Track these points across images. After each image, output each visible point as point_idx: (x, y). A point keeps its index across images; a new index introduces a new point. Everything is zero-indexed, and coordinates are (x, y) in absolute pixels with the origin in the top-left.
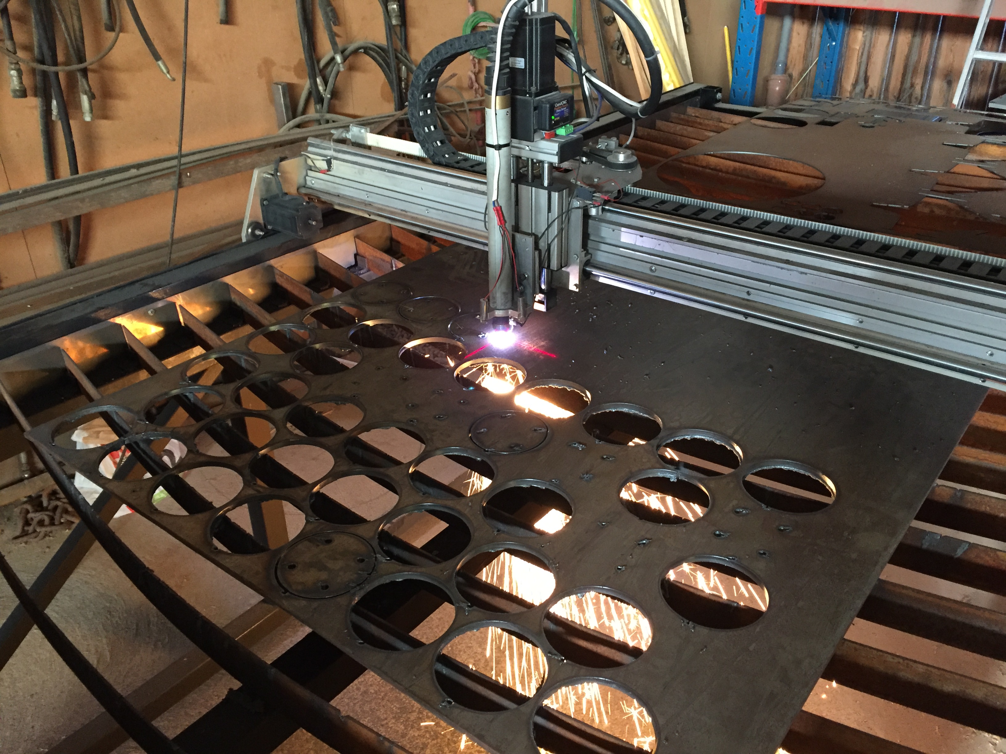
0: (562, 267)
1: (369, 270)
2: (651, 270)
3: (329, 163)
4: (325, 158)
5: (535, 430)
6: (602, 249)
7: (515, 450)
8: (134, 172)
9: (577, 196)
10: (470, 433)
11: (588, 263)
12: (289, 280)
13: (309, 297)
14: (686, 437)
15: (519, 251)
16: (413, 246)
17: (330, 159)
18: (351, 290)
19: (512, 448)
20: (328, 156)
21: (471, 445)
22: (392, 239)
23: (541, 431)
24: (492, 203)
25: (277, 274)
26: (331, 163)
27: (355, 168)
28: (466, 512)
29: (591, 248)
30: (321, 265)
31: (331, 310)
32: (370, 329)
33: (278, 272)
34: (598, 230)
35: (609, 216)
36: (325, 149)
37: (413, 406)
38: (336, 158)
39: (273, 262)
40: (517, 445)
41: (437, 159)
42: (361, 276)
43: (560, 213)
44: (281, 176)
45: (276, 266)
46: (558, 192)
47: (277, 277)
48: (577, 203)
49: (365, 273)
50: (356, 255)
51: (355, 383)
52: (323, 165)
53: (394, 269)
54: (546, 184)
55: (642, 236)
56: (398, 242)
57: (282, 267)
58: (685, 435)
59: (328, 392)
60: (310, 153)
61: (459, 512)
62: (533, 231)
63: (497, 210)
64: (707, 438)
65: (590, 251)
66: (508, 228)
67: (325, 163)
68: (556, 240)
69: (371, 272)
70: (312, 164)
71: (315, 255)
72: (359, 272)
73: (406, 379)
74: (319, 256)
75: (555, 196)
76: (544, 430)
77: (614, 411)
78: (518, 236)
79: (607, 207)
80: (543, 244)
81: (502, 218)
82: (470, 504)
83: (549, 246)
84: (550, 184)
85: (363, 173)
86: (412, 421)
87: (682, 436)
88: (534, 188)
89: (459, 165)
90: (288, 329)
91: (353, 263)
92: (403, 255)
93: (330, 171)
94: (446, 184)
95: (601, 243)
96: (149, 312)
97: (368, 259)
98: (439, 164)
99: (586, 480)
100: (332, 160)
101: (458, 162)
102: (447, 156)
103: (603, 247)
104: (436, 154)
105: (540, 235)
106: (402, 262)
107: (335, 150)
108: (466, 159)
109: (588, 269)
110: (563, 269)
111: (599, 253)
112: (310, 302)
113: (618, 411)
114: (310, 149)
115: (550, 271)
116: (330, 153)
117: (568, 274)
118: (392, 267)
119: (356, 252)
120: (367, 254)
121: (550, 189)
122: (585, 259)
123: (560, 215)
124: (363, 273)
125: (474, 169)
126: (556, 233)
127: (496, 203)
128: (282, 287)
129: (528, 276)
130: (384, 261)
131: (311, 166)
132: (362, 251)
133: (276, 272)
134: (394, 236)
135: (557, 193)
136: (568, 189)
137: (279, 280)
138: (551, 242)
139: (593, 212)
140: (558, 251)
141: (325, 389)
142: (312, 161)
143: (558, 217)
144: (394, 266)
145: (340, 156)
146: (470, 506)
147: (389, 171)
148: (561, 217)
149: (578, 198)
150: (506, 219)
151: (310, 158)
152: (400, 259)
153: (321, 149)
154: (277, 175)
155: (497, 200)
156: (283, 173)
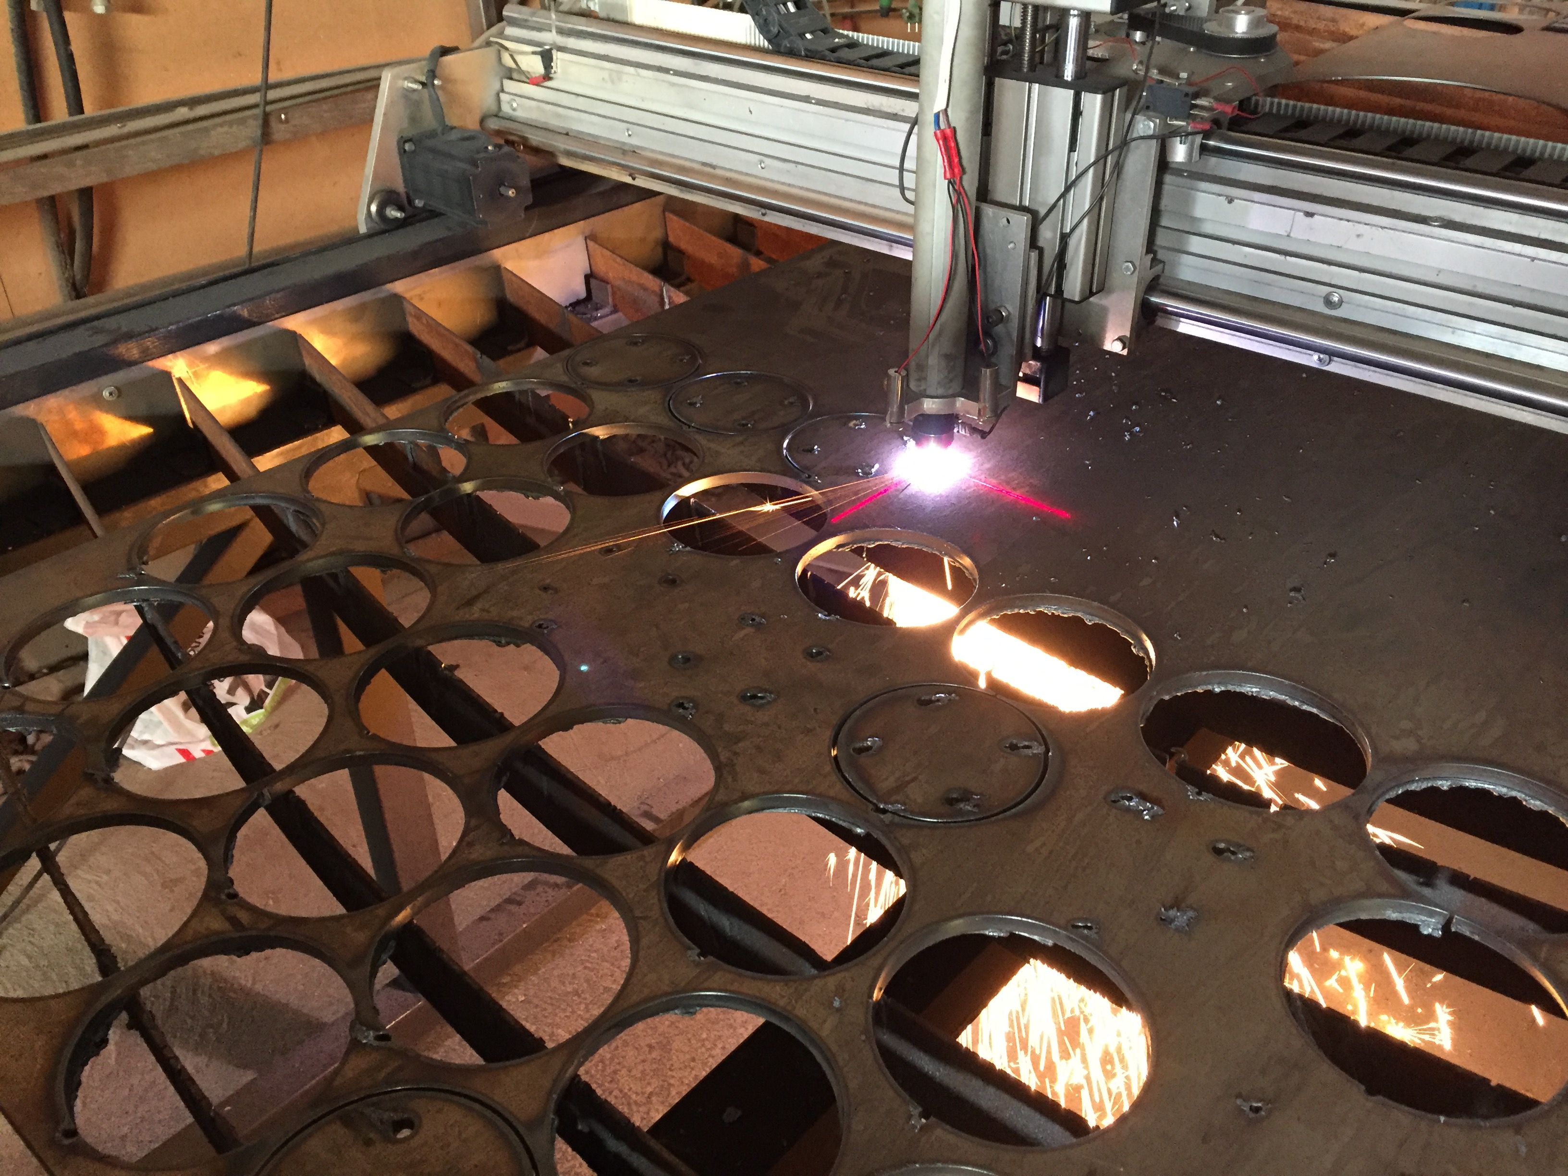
0: (1092, 294)
1: (615, 310)
2: (1328, 302)
3: (547, 58)
4: (539, 49)
5: (1014, 747)
6: (1193, 249)
7: (961, 812)
8: (183, 113)
9: (1148, 108)
10: (834, 744)
11: (1154, 285)
12: (434, 326)
13: (472, 365)
14: (1439, 783)
15: (988, 251)
16: (712, 258)
17: (550, 51)
18: (566, 353)
19: (951, 802)
20: (545, 44)
21: (838, 789)
22: (666, 245)
23: (1029, 752)
24: (931, 119)
25: (411, 315)
26: (551, 60)
27: (602, 69)
28: (824, 1033)
29: (1164, 248)
30: (510, 297)
31: (517, 396)
32: (599, 447)
33: (413, 311)
34: (1187, 201)
35: (1214, 164)
36: (540, 30)
37: (687, 660)
38: (561, 49)
39: (399, 287)
40: (966, 797)
41: (786, 43)
42: (595, 324)
43: (1103, 152)
44: (441, 87)
45: (407, 296)
46: (1104, 93)
47: (410, 319)
48: (1146, 126)
49: (607, 315)
50: (588, 278)
51: (545, 589)
52: (533, 65)
53: (667, 307)
54: (1069, 73)
55: (1309, 214)
56: (681, 252)
57: (422, 299)
58: (1435, 778)
59: (475, 613)
60: (507, 38)
61: (802, 1027)
62: (1026, 203)
63: (945, 138)
64: (1498, 790)
65: (1161, 255)
66: (966, 187)
67: (538, 59)
68: (1085, 222)
69: (619, 315)
70: (513, 65)
71: (497, 272)
72: (594, 314)
73: (673, 582)
74: (506, 276)
75: (1093, 103)
76: (1038, 749)
77: (1217, 690)
78: (989, 211)
79: (1212, 143)
80: (1048, 235)
81: (956, 160)
82: (837, 1004)
83: (1065, 238)
84: (1079, 75)
85: (620, 79)
86: (681, 705)
87: (1428, 779)
88: (1036, 87)
89: (835, 55)
90: (411, 443)
91: (583, 294)
92: (689, 280)
93: (550, 79)
94: (807, 99)
95: (1188, 233)
96: (106, 394)
97: (612, 287)
98: (791, 53)
99: (1177, 930)
100: (554, 52)
101: (833, 50)
102: (808, 36)
103: (1196, 244)
104: (786, 32)
105: (1043, 211)
106: (687, 293)
107: (561, 32)
108: (853, 45)
109: (1153, 299)
110: (1091, 299)
111: (1185, 258)
112: (476, 378)
113: (1228, 692)
114: (510, 31)
115: (1059, 302)
116: (550, 37)
117: (1104, 312)
118: (662, 303)
119: (589, 272)
120: (611, 276)
121: (1079, 85)
122: (1150, 275)
123: (1101, 158)
124: (601, 317)
125: (870, 63)
126: (1087, 207)
127: (942, 118)
128: (419, 343)
129: (1009, 314)
130: (645, 289)
131: (510, 70)
132: (601, 268)
133: (408, 308)
134: (671, 239)
135: (1099, 97)
136: (1125, 88)
137: (416, 328)
138: (1073, 230)
139: (1180, 153)
140: (1086, 254)
141: (470, 602)
142: (512, 56)
143: (1094, 163)
144: (666, 300)
145: (572, 42)
146: (838, 1010)
147: (678, 73)
148: (1102, 162)
149: (1151, 113)
150: (965, 162)
151: (506, 49)
152: (682, 289)
153: (533, 29)
154: (433, 84)
155: (946, 110)
156: (446, 80)
